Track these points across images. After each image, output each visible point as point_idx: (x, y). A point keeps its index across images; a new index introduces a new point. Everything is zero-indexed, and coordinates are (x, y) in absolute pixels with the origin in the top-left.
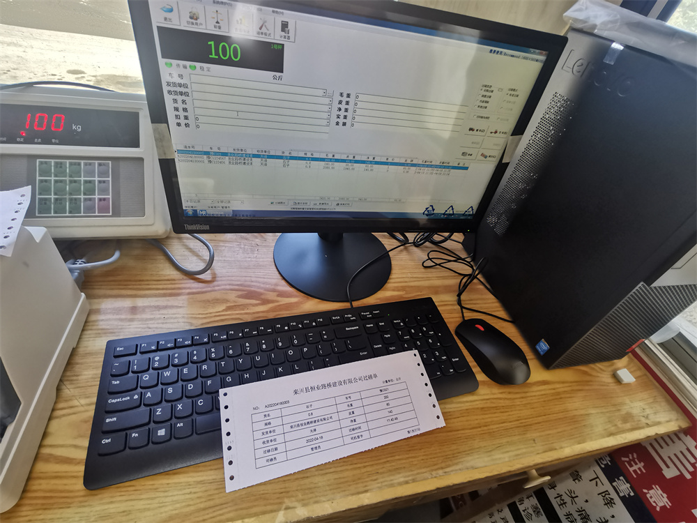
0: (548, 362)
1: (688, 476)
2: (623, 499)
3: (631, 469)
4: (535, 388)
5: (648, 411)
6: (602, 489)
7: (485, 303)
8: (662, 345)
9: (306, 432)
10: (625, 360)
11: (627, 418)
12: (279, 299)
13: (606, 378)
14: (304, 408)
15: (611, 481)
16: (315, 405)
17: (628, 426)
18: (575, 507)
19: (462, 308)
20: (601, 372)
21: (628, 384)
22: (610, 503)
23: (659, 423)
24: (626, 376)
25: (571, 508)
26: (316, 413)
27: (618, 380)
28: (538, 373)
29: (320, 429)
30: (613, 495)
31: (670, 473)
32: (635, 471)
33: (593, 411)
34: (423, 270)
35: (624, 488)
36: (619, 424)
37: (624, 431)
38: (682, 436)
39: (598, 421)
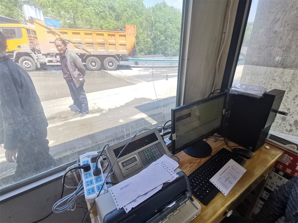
0: (253, 150)
1: (291, 162)
2: (283, 176)
3: (280, 168)
4: (255, 157)
5: (276, 152)
6: (277, 177)
7: (232, 144)
8: (269, 138)
9: (227, 181)
10: (265, 144)
11: (273, 155)
12: (196, 161)
13: (264, 149)
14: (223, 178)
15: (278, 174)
16: (225, 176)
17: (274, 156)
18: (275, 186)
19: (230, 147)
20: (263, 148)
21: (269, 149)
22: (281, 179)
23: (279, 154)
24: (268, 147)
25: (274, 187)
26: (227, 177)
27: (267, 149)
28: (254, 154)
29: (229, 180)
30: (281, 177)
31: (287, 164)
32: (281, 168)
33: (267, 156)
34: (215, 143)
35: (281, 173)
36: (273, 157)
37: (275, 158)
38: (284, 155)
39: (269, 158)
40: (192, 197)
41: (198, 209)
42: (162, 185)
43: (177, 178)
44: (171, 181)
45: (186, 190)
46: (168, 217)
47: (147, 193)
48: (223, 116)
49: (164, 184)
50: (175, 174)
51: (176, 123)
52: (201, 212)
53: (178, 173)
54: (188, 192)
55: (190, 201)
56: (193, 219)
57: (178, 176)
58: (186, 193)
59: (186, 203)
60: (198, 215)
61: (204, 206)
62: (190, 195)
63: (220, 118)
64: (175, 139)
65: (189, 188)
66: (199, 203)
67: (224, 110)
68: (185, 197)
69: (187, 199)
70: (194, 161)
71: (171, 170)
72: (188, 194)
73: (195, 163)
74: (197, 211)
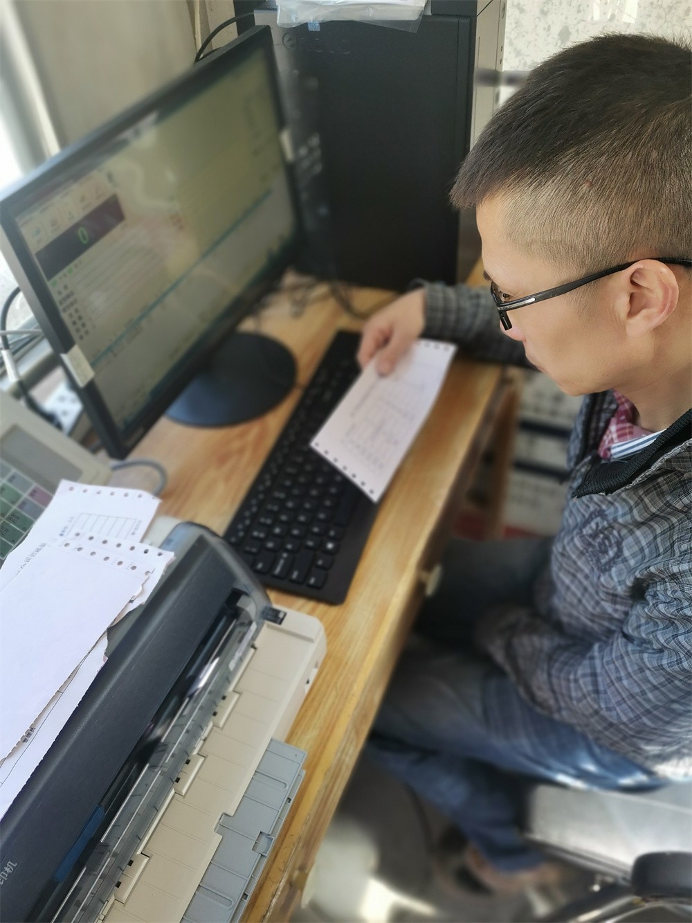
40: (276, 606)
41: (310, 640)
42: (105, 642)
43: (169, 567)
44: (143, 600)
45: (237, 594)
46: (195, 752)
47: (32, 729)
48: (291, 170)
49: (111, 631)
50: (154, 551)
51: (49, 284)
52: (328, 644)
53: (166, 544)
54: (247, 594)
55: (269, 626)
56: (308, 687)
57: (169, 556)
58: (242, 603)
59: (257, 643)
60: (320, 664)
61: (333, 611)
62: (263, 604)
63: (279, 184)
64: (90, 374)
65: (243, 578)
66: (311, 613)
67: (286, 138)
68: (242, 624)
69: (254, 627)
70: (236, 445)
71: (126, 545)
72: (251, 606)
73: (241, 451)
74: (312, 648)
